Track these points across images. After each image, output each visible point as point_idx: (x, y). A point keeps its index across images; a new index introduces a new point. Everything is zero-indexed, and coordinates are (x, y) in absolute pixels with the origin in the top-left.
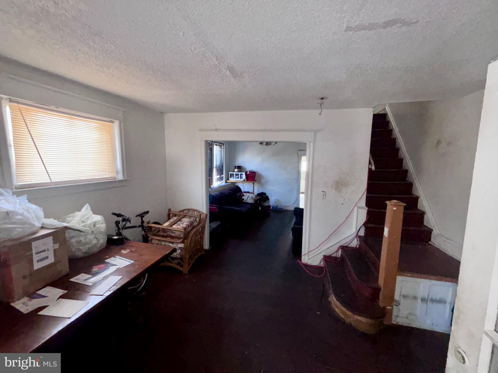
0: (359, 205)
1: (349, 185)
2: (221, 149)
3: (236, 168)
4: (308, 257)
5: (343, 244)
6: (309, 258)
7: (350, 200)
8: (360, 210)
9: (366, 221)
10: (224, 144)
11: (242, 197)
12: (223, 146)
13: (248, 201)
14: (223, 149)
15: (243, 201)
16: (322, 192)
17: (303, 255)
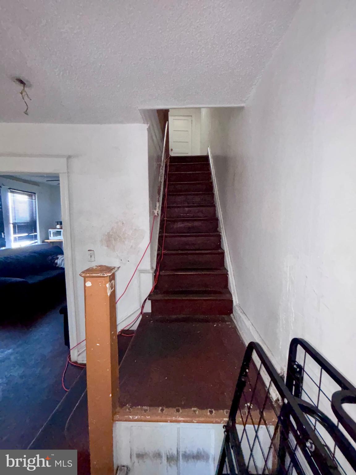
0: (141, 267)
1: (125, 238)
2: (32, 199)
3: (59, 223)
4: (78, 351)
5: (124, 327)
6: (79, 353)
7: (129, 261)
8: (142, 275)
9: (152, 289)
10: (35, 193)
11: (55, 261)
12: (35, 197)
13: (62, 266)
14: (35, 199)
15: (57, 266)
16: (89, 251)
17: (72, 349)
